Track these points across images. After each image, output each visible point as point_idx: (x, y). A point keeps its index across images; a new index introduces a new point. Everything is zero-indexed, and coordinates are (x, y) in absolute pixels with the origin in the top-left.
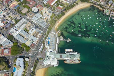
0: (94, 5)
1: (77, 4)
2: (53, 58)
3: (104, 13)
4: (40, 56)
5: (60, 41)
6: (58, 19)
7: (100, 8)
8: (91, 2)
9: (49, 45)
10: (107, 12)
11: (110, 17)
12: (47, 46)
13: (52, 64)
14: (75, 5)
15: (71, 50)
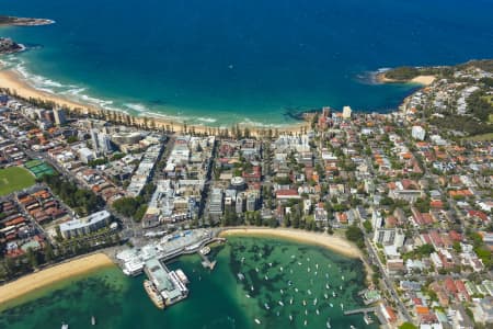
0: (365, 264)
1: (330, 233)
2: (141, 260)
3: (360, 293)
4: (134, 241)
5: (196, 253)
6: (252, 224)
7: (369, 278)
8: (365, 253)
9: (169, 240)
10: (371, 295)
11: (365, 311)
12: (164, 240)
13: (127, 264)
14: (322, 231)
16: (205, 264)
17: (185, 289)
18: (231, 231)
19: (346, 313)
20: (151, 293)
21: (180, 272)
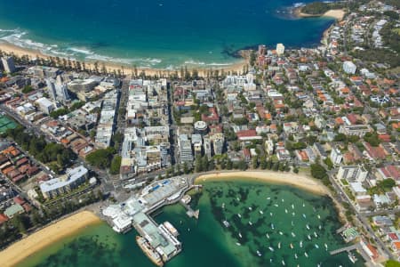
0: (334, 200)
1: (296, 171)
2: (128, 215)
3: (339, 231)
5: (178, 202)
6: (223, 168)
7: (342, 214)
8: (332, 189)
9: (150, 191)
10: (348, 232)
11: (348, 249)
12: (145, 191)
13: (115, 221)
14: (288, 170)
15: (174, 231)
16: (190, 213)
17: (178, 243)
18: (205, 177)
19: (332, 253)
20: (147, 250)
21: (168, 225)
